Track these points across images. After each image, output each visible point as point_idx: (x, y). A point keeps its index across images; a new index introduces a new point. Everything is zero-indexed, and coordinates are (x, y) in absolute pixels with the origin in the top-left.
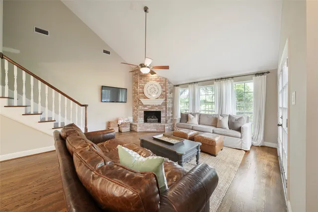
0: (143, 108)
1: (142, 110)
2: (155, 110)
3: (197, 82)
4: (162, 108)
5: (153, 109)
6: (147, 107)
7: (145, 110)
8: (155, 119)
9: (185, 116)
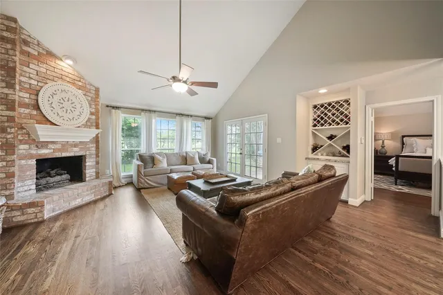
0: (33, 152)
1: (31, 157)
2: (72, 154)
3: (155, 111)
4: (89, 149)
5: (67, 151)
6: (47, 148)
7: (40, 155)
8: (63, 176)
9: (148, 158)
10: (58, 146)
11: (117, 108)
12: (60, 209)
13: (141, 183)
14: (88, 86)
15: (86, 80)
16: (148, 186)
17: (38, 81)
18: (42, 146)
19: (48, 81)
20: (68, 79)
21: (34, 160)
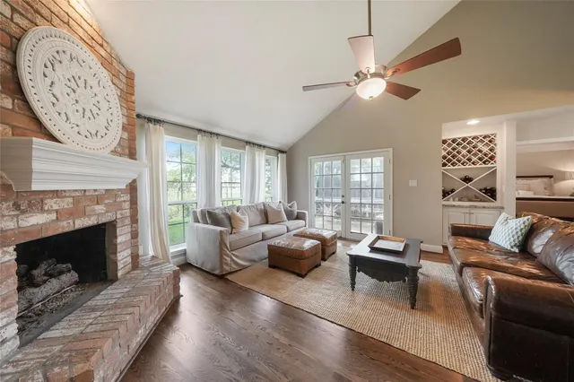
0: (8, 223)
2: (92, 222)
3: (217, 135)
4: (120, 206)
5: (84, 214)
6: (42, 211)
7: (26, 232)
8: (64, 278)
9: (223, 216)
10: (66, 204)
11: (157, 121)
12: (114, 372)
13: (227, 264)
14: (115, 63)
15: (112, 48)
16: (236, 268)
17: (13, 10)
18: (30, 205)
19: (38, 19)
20: (81, 32)
21: (11, 249)
